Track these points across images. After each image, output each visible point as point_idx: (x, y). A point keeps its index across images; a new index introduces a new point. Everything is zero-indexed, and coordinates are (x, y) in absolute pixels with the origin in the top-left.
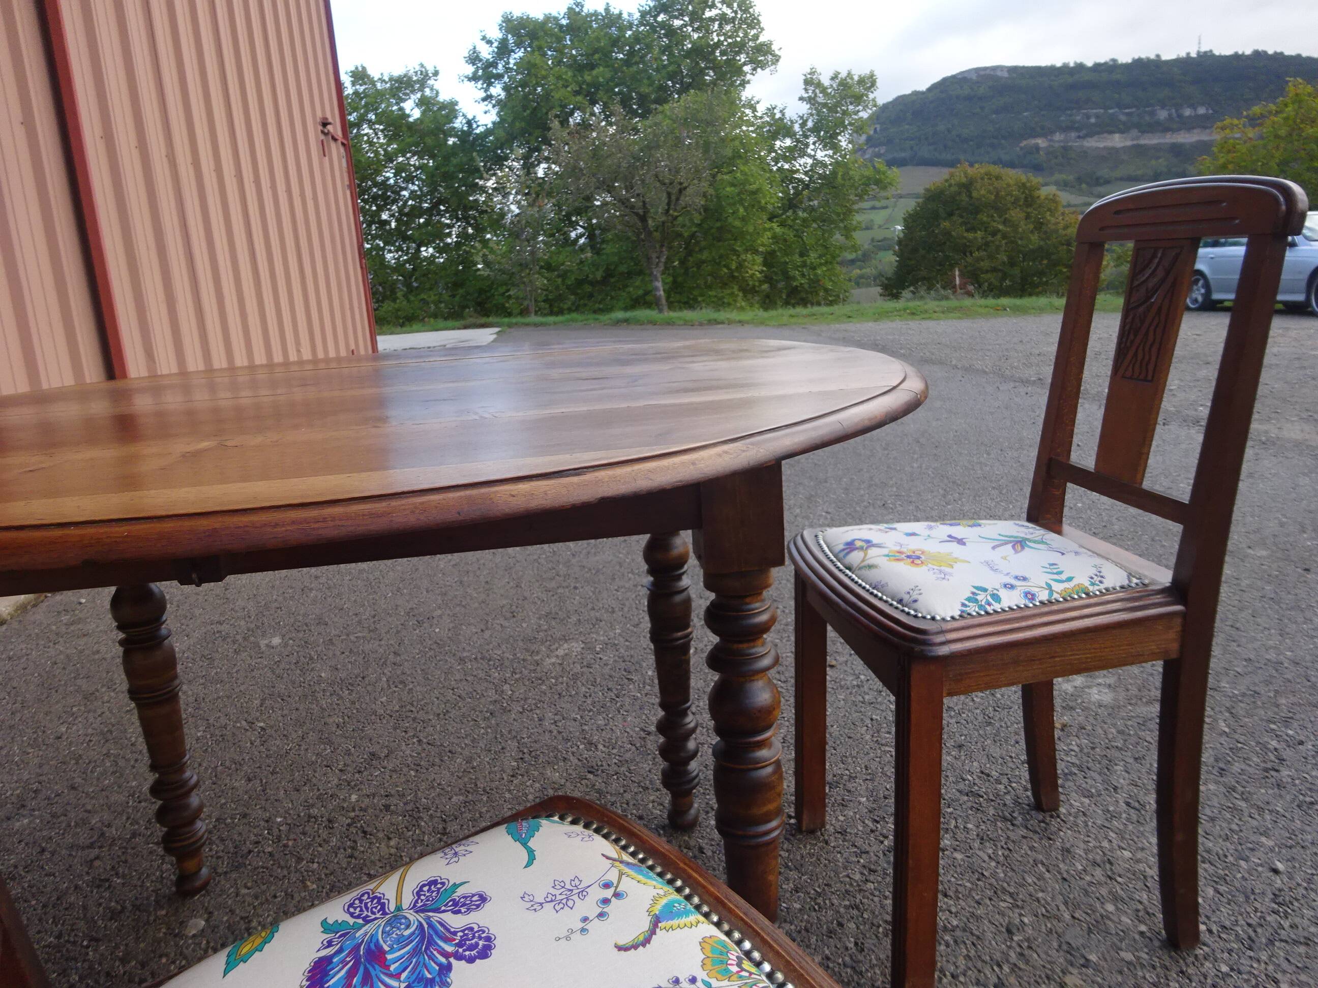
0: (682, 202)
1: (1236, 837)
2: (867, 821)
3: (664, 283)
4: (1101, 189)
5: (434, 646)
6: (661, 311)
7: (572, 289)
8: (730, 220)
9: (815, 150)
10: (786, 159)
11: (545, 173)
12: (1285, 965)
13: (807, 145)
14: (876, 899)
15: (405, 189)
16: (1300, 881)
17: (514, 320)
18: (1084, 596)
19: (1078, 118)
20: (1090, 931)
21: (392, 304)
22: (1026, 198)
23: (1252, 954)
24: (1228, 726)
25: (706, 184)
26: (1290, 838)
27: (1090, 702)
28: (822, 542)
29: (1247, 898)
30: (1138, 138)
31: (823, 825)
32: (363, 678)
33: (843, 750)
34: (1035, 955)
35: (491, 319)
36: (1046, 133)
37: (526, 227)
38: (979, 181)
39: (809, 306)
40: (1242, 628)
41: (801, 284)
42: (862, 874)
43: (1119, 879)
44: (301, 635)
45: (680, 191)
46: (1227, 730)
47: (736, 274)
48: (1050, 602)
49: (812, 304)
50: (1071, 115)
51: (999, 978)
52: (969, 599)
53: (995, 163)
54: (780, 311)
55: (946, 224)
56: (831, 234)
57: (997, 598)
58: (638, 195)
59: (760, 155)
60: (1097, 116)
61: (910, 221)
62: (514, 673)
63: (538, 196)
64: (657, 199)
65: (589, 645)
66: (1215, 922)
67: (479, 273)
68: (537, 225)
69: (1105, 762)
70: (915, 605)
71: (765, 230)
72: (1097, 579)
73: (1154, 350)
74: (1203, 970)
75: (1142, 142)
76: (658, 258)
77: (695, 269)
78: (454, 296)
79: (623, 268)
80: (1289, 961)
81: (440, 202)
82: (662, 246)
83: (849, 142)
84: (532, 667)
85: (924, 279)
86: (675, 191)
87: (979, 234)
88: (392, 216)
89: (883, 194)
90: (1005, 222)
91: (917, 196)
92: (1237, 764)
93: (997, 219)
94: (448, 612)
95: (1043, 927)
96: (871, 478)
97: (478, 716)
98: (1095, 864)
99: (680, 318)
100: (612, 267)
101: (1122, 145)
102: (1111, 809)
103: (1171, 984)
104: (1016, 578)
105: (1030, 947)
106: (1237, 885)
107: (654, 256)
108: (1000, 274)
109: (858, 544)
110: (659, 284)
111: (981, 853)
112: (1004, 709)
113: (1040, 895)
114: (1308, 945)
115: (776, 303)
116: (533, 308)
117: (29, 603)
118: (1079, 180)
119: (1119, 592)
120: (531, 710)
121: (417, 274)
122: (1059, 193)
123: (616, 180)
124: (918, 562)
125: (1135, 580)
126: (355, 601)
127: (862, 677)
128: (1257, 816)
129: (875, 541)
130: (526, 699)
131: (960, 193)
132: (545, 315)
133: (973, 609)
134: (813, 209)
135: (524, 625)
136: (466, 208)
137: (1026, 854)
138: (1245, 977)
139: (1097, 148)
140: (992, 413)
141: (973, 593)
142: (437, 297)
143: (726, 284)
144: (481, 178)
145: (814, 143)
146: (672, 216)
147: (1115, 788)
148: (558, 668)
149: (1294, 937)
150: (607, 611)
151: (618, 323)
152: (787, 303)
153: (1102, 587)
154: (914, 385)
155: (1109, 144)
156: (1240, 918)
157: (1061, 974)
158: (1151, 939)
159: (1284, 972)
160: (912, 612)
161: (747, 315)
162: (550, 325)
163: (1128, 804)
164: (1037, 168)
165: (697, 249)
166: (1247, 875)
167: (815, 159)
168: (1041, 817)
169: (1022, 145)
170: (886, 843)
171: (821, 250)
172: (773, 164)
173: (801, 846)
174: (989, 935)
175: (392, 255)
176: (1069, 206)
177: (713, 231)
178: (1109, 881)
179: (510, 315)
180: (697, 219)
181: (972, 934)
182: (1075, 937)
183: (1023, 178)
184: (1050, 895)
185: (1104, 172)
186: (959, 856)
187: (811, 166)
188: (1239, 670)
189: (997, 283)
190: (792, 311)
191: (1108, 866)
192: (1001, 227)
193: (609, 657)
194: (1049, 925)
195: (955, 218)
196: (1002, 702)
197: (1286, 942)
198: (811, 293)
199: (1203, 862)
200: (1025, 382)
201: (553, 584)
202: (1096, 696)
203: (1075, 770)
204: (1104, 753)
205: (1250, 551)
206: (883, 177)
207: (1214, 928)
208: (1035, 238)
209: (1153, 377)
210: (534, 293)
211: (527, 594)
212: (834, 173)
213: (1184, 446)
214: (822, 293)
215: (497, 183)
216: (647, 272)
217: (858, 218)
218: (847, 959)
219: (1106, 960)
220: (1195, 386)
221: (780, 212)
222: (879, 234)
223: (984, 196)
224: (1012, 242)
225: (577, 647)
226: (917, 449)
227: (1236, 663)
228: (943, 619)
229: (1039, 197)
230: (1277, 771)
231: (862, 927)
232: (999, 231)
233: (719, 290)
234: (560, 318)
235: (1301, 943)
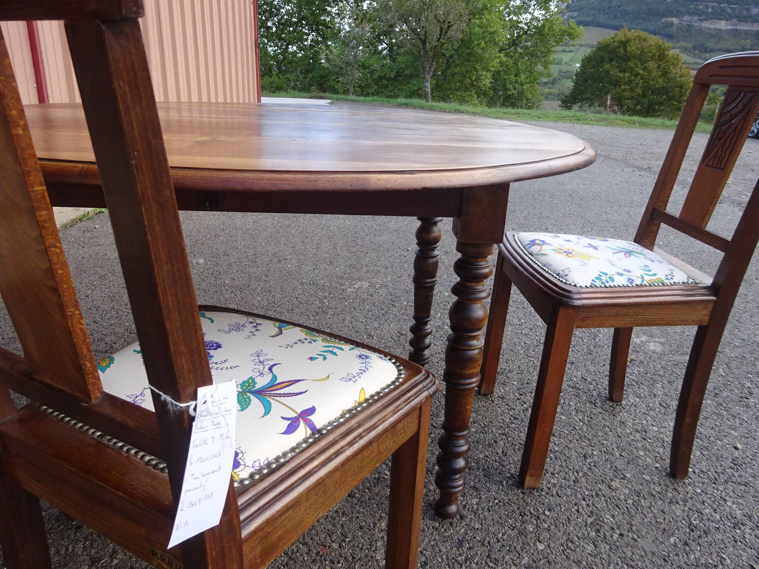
0: (448, 35)
1: (718, 428)
2: (516, 394)
3: (431, 84)
4: (707, 55)
5: (287, 274)
6: (427, 101)
7: (376, 82)
8: (475, 48)
9: (534, 10)
10: (515, 14)
11: (368, 8)
12: (732, 494)
13: (530, 6)
14: (516, 432)
15: (283, 8)
16: (748, 455)
17: (340, 97)
18: (661, 284)
19: (701, 7)
20: (628, 463)
21: (269, 79)
22: (660, 55)
23: (715, 486)
24: (725, 372)
25: (465, 24)
26: (749, 434)
27: (648, 350)
28: (516, 239)
29: (718, 459)
30: (736, 25)
31: (492, 392)
32: (248, 286)
33: (507, 357)
34: (597, 470)
35: (327, 95)
36: (678, 14)
37: (353, 40)
38: (633, 41)
39: (516, 108)
40: (743, 322)
41: (513, 94)
42: (510, 419)
43: (649, 440)
44: (215, 259)
45: (449, 27)
46: (723, 374)
47: (474, 83)
48: (642, 286)
49: (518, 107)
50: (696, 5)
51: (576, 478)
52: (596, 278)
53: (644, 31)
54: (498, 109)
55: (607, 66)
56: (536, 64)
57: (612, 279)
58: (423, 27)
59: (499, 9)
60: (713, 8)
61: (586, 61)
62: (330, 294)
63: (362, 21)
64: (434, 31)
65: (372, 285)
66: (698, 468)
67: (322, 65)
68: (360, 40)
69: (651, 381)
70: (566, 278)
71: (496, 57)
72: (670, 277)
73: (728, 152)
74: (687, 490)
75: (738, 27)
76: (430, 68)
77: (450, 78)
78: (305, 78)
79: (407, 72)
80: (734, 492)
81: (303, 18)
82: (433, 61)
83: (556, 7)
84: (340, 292)
85: (588, 99)
86: (445, 27)
87: (627, 74)
88: (274, 24)
89: (571, 42)
90: (644, 69)
91: (592, 46)
92: (725, 392)
93: (640, 66)
94: (296, 257)
95: (604, 457)
96: (541, 213)
97: (309, 314)
98: (637, 431)
99: (438, 107)
100: (401, 71)
101: (726, 28)
102: (651, 405)
103: (668, 494)
104: (625, 270)
105: (595, 466)
106: (714, 452)
107: (427, 66)
108: (635, 102)
109: (538, 242)
110: (428, 84)
111: (575, 418)
112: (599, 347)
113: (605, 442)
114: (746, 486)
115: (496, 104)
116: (351, 90)
117: (68, 224)
118: (695, 48)
119: (681, 285)
120: (339, 314)
121: (286, 62)
122: (681, 55)
123: (410, 16)
124: (570, 255)
125: (691, 280)
126: (244, 245)
127: (522, 320)
128: (731, 420)
129: (547, 242)
130: (336, 308)
131: (619, 47)
132: (359, 96)
133: (598, 283)
134: (527, 48)
135: (337, 269)
136: (318, 24)
137: (600, 421)
138: (709, 496)
139: (710, 28)
140: (617, 185)
141: (599, 275)
142: (295, 77)
143: (468, 89)
144: (329, 6)
145: (534, 5)
146: (441, 43)
147: (655, 395)
148: (355, 294)
149: (739, 481)
150: (383, 268)
152: (503, 105)
153: (672, 281)
154: (590, 152)
155: (718, 26)
156: (712, 468)
157: (609, 481)
158: (661, 471)
159: (731, 497)
160: (564, 281)
161: (478, 110)
162: (361, 102)
163: (660, 404)
164: (670, 37)
165: (453, 65)
166: (720, 448)
167: (533, 16)
168: (611, 404)
169: (663, 21)
170: (525, 406)
171: (528, 74)
172: (507, 16)
173: (479, 401)
174: (574, 457)
175: (271, 48)
176: (685, 63)
177: (464, 55)
178: (643, 441)
179: (337, 92)
180: (456, 45)
181: (565, 455)
182: (620, 464)
183: (661, 42)
184: (610, 443)
185: (711, 44)
186: (563, 417)
187: (531, 19)
188: (737, 344)
189: (633, 107)
190: (505, 110)
191: (644, 433)
192: (641, 72)
193: (383, 292)
194: (607, 457)
195: (613, 63)
196: (599, 343)
197: (735, 483)
198: (519, 100)
199: (697, 438)
200: (640, 168)
201: (354, 249)
202: (653, 347)
203: (634, 383)
204: (652, 377)
205: (756, 281)
206: (573, 31)
207: (697, 471)
208: (661, 80)
209: (725, 167)
210: (353, 81)
211: (340, 253)
212: (543, 26)
213: (729, 217)
214: (524, 101)
215: (338, 10)
216: (422, 76)
217: (553, 56)
218: (497, 458)
219: (635, 477)
220: (742, 183)
221: (507, 47)
222: (564, 68)
223: (634, 51)
224: (647, 82)
225: (366, 284)
226: (570, 199)
227: (735, 340)
228: (581, 287)
229: (668, 55)
230: (748, 399)
231: (507, 444)
232: (639, 74)
233: (463, 92)
234: (367, 98)
235: (742, 485)
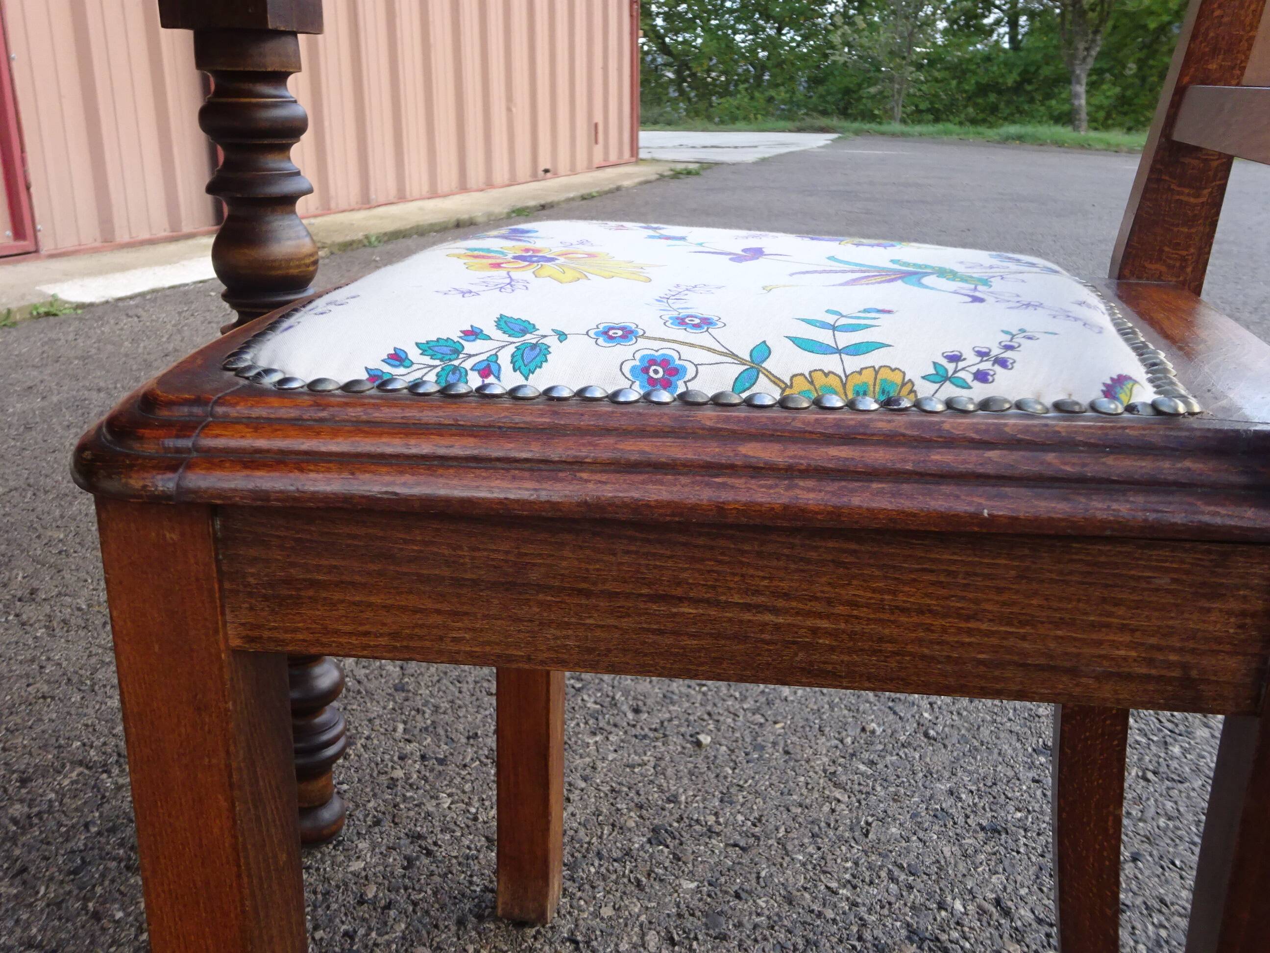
17: (866, 127)
52: (432, 346)
57: (533, 357)
72: (972, 366)
76: (1087, 49)
99: (1101, 140)
100: (1032, 69)
107: (1082, 46)
110: (1081, 89)
141: (472, 333)
142: (788, 95)
151: (1006, 140)
162: (913, 136)
216: (1071, 73)
